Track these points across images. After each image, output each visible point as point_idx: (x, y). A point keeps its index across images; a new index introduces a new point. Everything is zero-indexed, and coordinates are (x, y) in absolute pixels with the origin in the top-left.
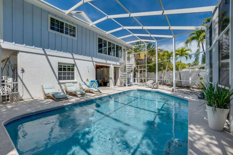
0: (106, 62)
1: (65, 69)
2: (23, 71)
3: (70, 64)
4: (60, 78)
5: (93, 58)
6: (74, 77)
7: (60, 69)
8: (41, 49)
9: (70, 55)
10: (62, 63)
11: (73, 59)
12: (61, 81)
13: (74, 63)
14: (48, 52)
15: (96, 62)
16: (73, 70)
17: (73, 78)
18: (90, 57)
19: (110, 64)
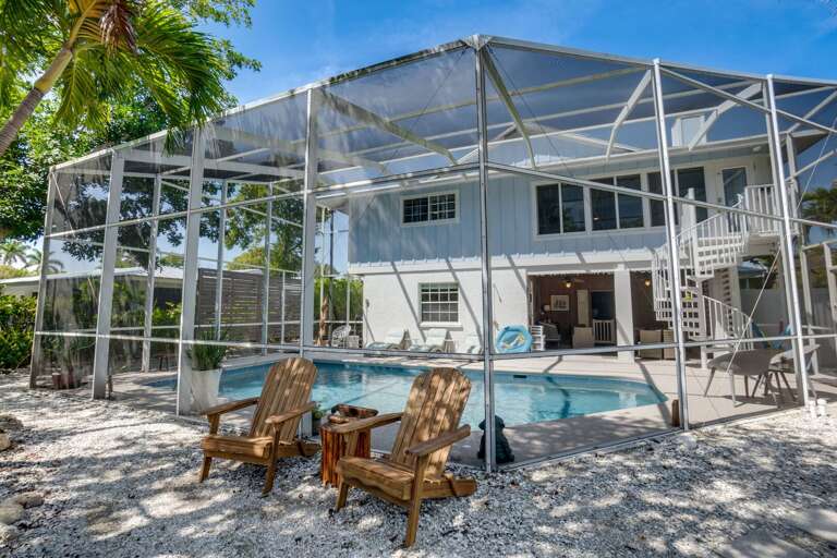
0: (579, 262)
1: (435, 298)
2: (368, 304)
3: (446, 284)
4: (425, 317)
5: (513, 256)
6: (457, 314)
7: (425, 298)
8: (389, 263)
9: (442, 264)
10: (427, 285)
11: (451, 270)
12: (424, 324)
13: (453, 280)
14: (401, 266)
15: (529, 268)
16: (454, 297)
17: (455, 318)
18: (503, 256)
19: (614, 265)
